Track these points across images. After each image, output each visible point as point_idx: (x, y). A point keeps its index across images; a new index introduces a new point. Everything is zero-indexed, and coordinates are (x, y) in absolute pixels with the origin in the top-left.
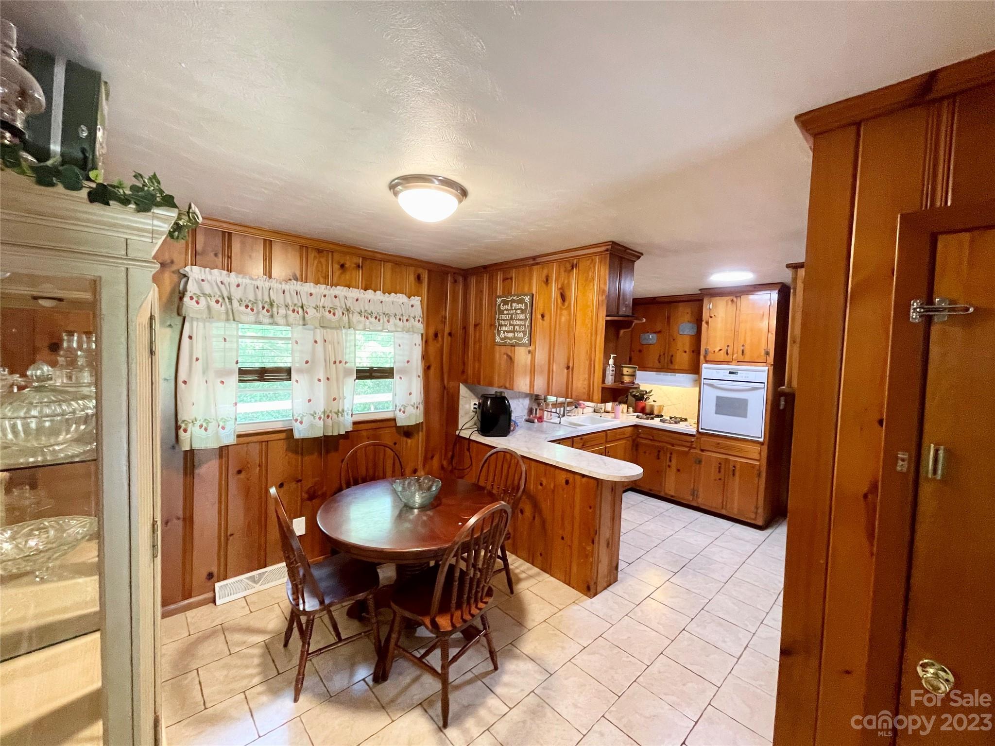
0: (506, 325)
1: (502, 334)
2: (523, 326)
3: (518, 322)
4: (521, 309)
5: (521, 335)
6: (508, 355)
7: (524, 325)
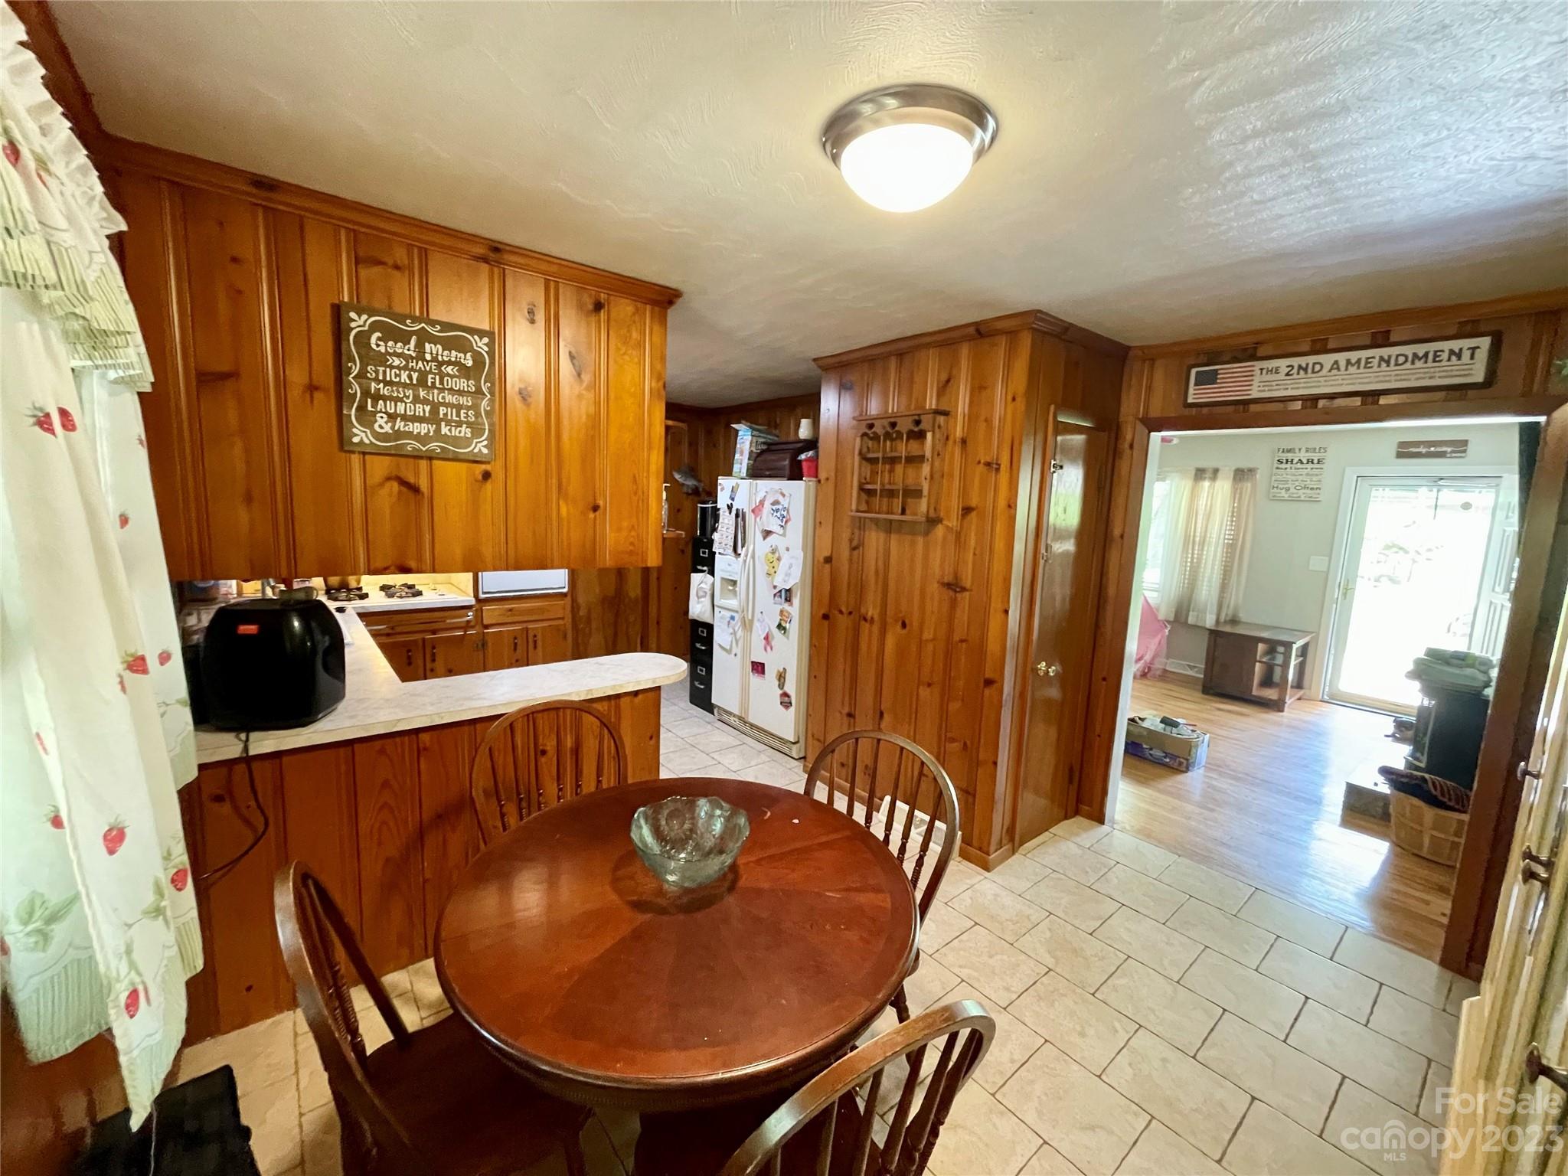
0: (397, 400)
1: (380, 421)
2: (468, 408)
3: (449, 398)
4: (456, 363)
5: (465, 431)
6: (403, 483)
7: (475, 407)
